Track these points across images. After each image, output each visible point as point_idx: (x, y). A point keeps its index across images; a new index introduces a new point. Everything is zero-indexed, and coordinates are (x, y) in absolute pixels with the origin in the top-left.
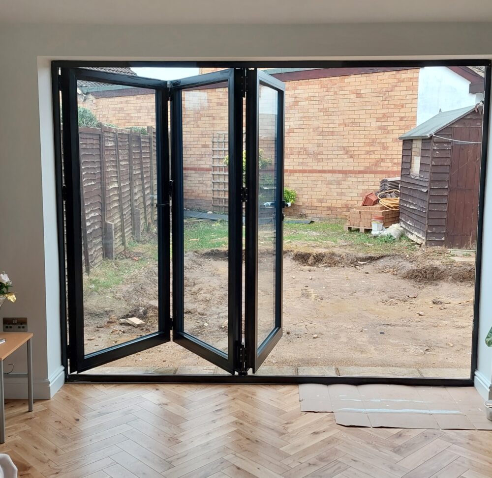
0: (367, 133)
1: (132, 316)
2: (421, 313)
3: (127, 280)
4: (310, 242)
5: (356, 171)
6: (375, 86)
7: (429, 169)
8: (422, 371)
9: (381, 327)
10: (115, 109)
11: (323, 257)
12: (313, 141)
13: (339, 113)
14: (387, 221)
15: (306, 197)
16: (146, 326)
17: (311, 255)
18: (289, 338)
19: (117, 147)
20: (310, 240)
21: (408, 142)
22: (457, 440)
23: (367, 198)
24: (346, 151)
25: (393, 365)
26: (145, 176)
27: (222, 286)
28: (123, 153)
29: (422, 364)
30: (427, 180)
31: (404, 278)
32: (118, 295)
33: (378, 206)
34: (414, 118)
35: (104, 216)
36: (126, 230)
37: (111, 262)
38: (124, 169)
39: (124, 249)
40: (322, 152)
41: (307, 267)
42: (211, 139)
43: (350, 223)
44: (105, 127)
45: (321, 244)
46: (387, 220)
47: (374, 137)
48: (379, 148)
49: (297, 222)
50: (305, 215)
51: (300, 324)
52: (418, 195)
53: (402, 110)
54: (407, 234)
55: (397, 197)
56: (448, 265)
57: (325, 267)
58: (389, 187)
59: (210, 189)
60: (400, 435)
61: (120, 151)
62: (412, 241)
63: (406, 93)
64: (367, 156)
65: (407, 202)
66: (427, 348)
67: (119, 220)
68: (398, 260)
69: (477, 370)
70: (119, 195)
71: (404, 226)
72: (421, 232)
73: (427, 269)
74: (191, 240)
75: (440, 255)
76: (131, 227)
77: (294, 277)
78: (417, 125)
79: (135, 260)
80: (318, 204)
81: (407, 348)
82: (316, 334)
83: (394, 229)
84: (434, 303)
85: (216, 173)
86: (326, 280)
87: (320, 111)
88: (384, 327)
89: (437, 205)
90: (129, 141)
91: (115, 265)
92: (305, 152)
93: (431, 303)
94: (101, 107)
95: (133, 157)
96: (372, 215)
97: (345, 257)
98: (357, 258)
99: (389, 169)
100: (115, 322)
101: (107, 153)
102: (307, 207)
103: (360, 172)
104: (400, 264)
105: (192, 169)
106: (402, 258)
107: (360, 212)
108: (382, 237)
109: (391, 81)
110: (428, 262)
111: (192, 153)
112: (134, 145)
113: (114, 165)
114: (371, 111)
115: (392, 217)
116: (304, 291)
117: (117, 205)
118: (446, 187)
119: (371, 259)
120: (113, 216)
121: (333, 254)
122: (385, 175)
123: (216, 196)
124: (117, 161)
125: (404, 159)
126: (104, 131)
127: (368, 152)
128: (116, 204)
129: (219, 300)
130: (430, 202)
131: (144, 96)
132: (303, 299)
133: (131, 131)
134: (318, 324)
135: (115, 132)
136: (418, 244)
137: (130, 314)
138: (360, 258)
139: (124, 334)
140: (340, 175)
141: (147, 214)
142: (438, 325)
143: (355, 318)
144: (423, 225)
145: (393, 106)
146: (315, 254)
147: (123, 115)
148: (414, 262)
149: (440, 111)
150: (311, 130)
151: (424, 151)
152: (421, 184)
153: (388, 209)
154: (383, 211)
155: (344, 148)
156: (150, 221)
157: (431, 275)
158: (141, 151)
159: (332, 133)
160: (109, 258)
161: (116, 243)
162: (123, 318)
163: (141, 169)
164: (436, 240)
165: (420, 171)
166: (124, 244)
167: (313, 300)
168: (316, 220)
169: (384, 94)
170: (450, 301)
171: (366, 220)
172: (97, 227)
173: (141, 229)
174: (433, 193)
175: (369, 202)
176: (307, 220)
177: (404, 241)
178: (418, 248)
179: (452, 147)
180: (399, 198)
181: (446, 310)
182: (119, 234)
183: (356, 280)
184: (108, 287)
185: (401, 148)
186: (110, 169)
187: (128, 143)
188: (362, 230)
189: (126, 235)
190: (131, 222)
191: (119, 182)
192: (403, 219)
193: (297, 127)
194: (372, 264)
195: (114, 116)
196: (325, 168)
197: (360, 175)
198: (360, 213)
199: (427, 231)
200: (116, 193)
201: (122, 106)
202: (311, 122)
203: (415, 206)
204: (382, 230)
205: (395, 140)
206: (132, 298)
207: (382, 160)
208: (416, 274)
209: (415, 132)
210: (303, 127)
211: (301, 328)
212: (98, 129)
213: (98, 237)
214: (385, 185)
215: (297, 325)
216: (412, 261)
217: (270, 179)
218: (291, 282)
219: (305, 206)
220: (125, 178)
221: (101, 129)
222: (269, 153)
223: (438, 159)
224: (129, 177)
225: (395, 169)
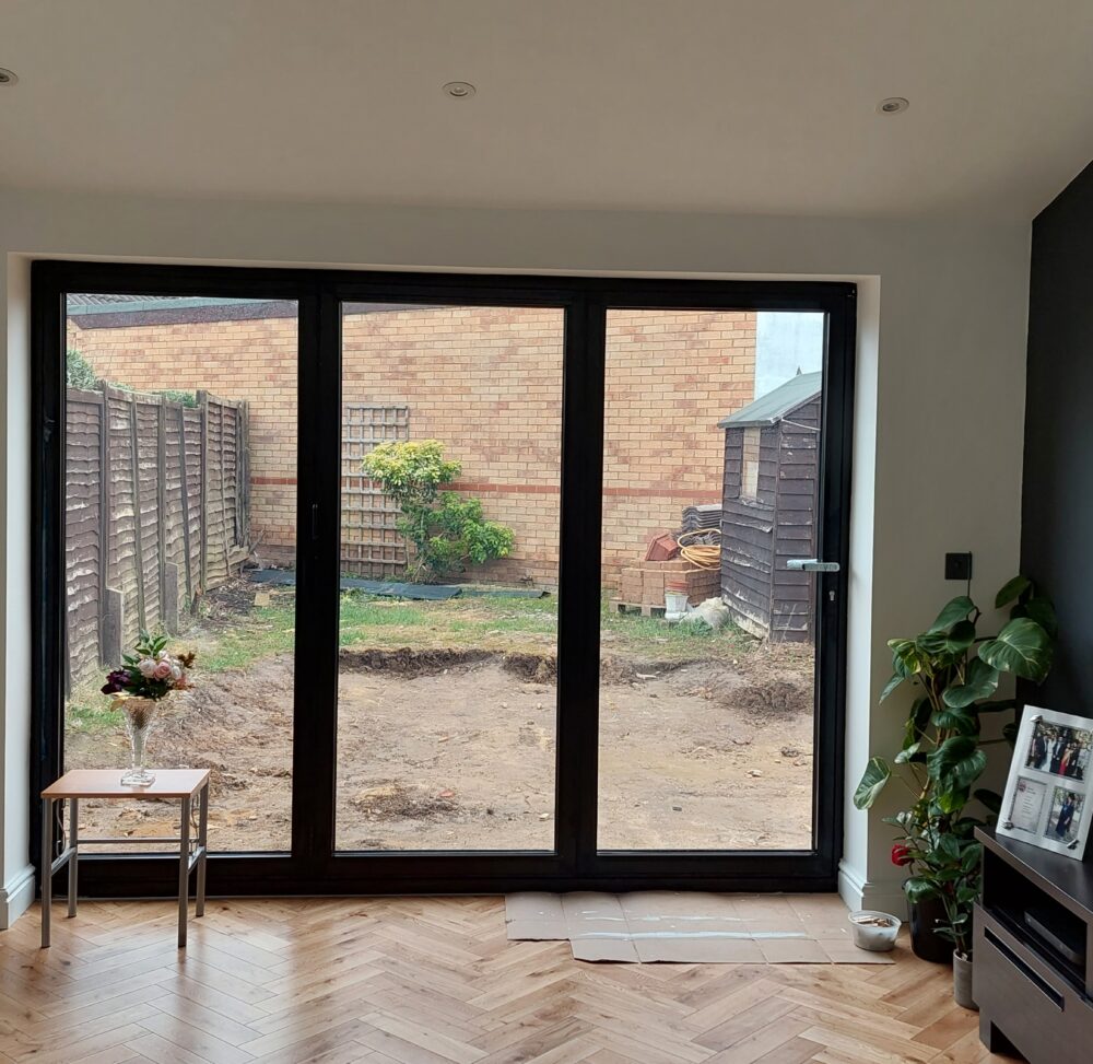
0: (656, 413)
2: (756, 772)
4: (541, 635)
5: (635, 490)
7: (773, 486)
9: (676, 798)
10: (125, 353)
12: (547, 429)
14: (696, 591)
15: (535, 542)
17: (540, 661)
18: (492, 822)
19: (134, 429)
20: (540, 630)
21: (734, 432)
23: (655, 546)
24: (615, 449)
26: (189, 495)
27: (355, 724)
28: (147, 445)
30: (771, 508)
31: (727, 705)
33: (677, 561)
34: (750, 386)
35: (104, 576)
36: (147, 609)
38: (147, 479)
41: (534, 686)
43: (623, 597)
44: (111, 390)
46: (695, 589)
47: (670, 421)
48: (680, 444)
49: (516, 595)
50: (531, 580)
51: (515, 795)
52: (755, 539)
53: (725, 369)
54: (735, 619)
55: (715, 543)
58: (698, 524)
60: (693, 975)
61: (140, 440)
62: (746, 632)
63: (733, 335)
64: (656, 460)
65: (735, 554)
66: (762, 835)
67: (134, 586)
68: (716, 670)
69: (843, 858)
70: (136, 533)
71: (729, 603)
72: (762, 613)
73: (772, 688)
75: (797, 660)
76: (157, 603)
77: (505, 705)
78: (756, 399)
80: (558, 558)
81: (724, 836)
82: (546, 812)
83: (710, 608)
84: (784, 754)
88: (681, 798)
90: (158, 420)
92: (531, 449)
93: (779, 754)
94: (94, 347)
95: (167, 454)
96: (667, 581)
97: (610, 664)
98: (633, 666)
99: (702, 487)
101: (114, 443)
102: (536, 564)
103: (643, 493)
104: (719, 678)
106: (725, 666)
107: (642, 572)
108: (685, 624)
110: (775, 674)
112: (168, 429)
113: (127, 469)
114: (664, 370)
115: (705, 584)
116: (525, 733)
117: (132, 553)
118: (808, 523)
119: (665, 669)
120: (121, 577)
122: (691, 499)
124: (134, 462)
125: (728, 466)
126: (110, 398)
127: (657, 453)
128: (129, 553)
129: (348, 752)
130: (778, 552)
131: (190, 325)
132: (524, 747)
133: (164, 399)
135: (130, 400)
136: (757, 639)
138: (641, 666)
139: (148, 819)
141: (192, 575)
143: (626, 783)
144: (765, 599)
145: (706, 361)
146: (549, 659)
147: (142, 366)
148: (746, 674)
149: (799, 371)
150: (544, 405)
151: (765, 452)
152: (760, 516)
153: (699, 568)
154: (689, 571)
155: (610, 443)
156: (199, 591)
157: (781, 699)
158: (183, 442)
161: (127, 634)
163: (183, 480)
164: (792, 629)
165: (759, 490)
167: (543, 750)
168: (554, 591)
169: (690, 337)
171: (654, 590)
172: (88, 599)
173: (179, 608)
174: (783, 535)
175: (659, 553)
176: (535, 590)
177: (730, 633)
178: (757, 646)
179: (819, 443)
180: (719, 546)
181: (805, 767)
182: (134, 616)
183: (632, 709)
184: (111, 724)
185: (723, 445)
186: (118, 478)
187: (156, 424)
188: (646, 608)
189: (148, 618)
190: (159, 591)
191: (136, 507)
192: (727, 588)
193: (515, 398)
194: (665, 679)
195: (122, 366)
197: (644, 499)
198: (642, 576)
199: (773, 610)
200: (129, 529)
201: (140, 346)
202: (543, 389)
203: (749, 562)
204: (686, 610)
205: (712, 429)
206: (161, 747)
207: (687, 469)
208: (751, 698)
209: (748, 414)
210: (528, 398)
211: (517, 801)
212: (96, 392)
213: (89, 621)
214: (692, 519)
215: (509, 796)
216: (743, 673)
217: (458, 503)
218: (501, 715)
219: (531, 562)
220: (148, 497)
221: (104, 395)
222: (457, 450)
223: (792, 468)
224: (156, 496)
225: (713, 486)
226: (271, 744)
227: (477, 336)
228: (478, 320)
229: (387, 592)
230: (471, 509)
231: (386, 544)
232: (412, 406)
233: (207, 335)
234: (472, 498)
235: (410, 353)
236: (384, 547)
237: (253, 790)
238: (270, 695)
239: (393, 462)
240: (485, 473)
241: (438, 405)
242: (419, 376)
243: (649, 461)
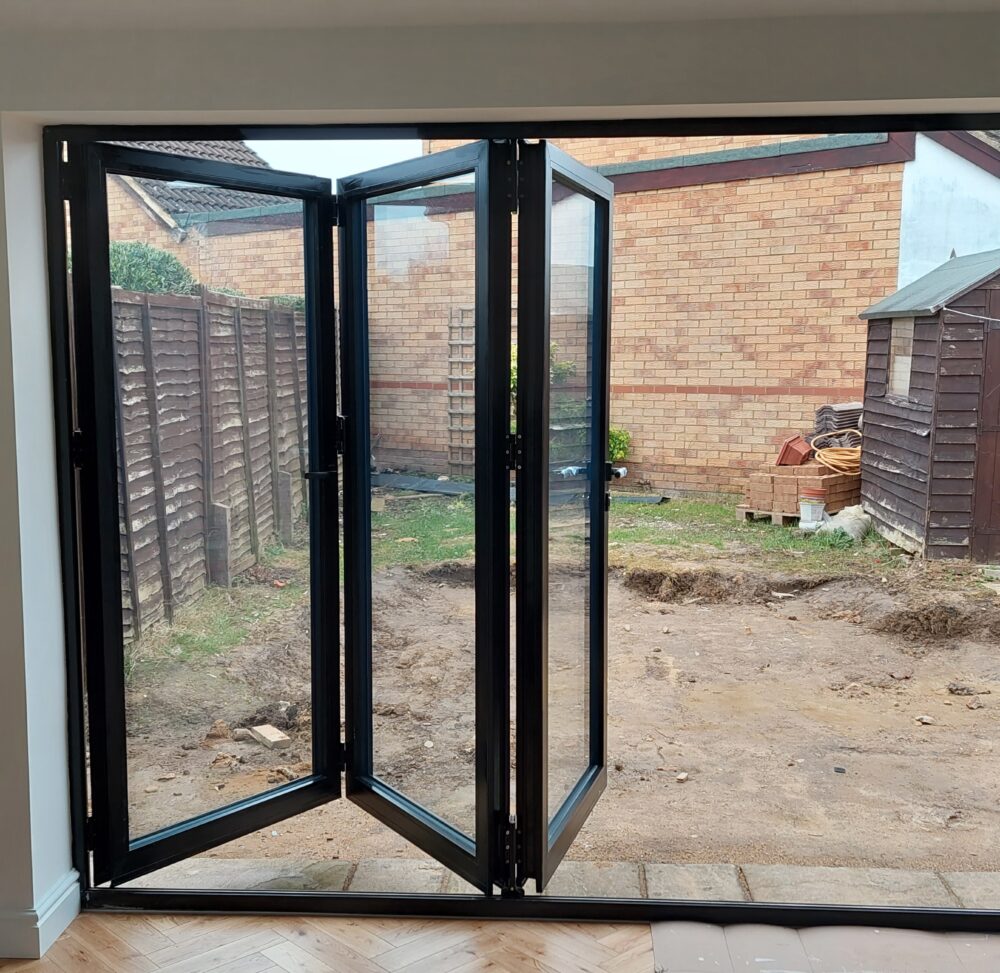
0: (786, 304)
1: (263, 722)
2: (927, 719)
3: (255, 634)
4: (663, 547)
5: (763, 388)
6: (804, 203)
7: (932, 384)
9: (836, 754)
10: (245, 260)
11: (693, 581)
12: (666, 324)
13: (725, 262)
14: (834, 498)
15: (652, 444)
16: (293, 747)
17: (665, 578)
18: (621, 780)
19: (238, 337)
20: (662, 541)
21: (879, 325)
23: (788, 448)
24: (739, 344)
26: (303, 401)
27: (467, 648)
28: (253, 354)
29: (945, 856)
30: (929, 409)
31: (879, 631)
32: (234, 671)
33: (812, 465)
34: (893, 272)
35: (208, 490)
36: (258, 522)
37: (222, 592)
38: (256, 387)
39: (254, 561)
40: (686, 346)
41: (658, 605)
42: (446, 322)
43: (751, 504)
44: (211, 294)
45: (686, 550)
46: (832, 496)
47: (801, 313)
48: (813, 338)
49: (633, 501)
50: (649, 484)
51: (647, 745)
52: (906, 442)
53: (864, 255)
54: (879, 530)
55: (853, 445)
56: (980, 601)
57: (698, 603)
58: (835, 425)
59: (442, 427)
62: (892, 545)
63: (874, 216)
64: (787, 355)
65: (879, 458)
66: (952, 813)
67: (244, 498)
68: (863, 589)
70: (244, 443)
71: (872, 511)
72: (915, 526)
73: (931, 612)
74: (400, 540)
75: (959, 579)
76: (271, 512)
77: (628, 627)
78: (899, 288)
79: (278, 586)
80: (678, 461)
81: (904, 812)
82: (684, 771)
83: (850, 518)
85: (457, 393)
86: (700, 635)
87: (684, 256)
88: (842, 755)
89: (950, 466)
90: (266, 326)
91: (233, 598)
92: (648, 347)
93: (945, 691)
95: (277, 360)
96: (800, 487)
97: (741, 582)
98: (768, 584)
99: (837, 384)
100: (224, 736)
101: (214, 351)
102: (653, 468)
103: (771, 391)
104: (868, 599)
105: (406, 385)
106: (872, 584)
107: (772, 478)
108: (823, 534)
110: (934, 595)
111: (407, 350)
112: (277, 335)
113: (232, 377)
114: (795, 258)
115: (844, 490)
116: (652, 663)
117: (240, 465)
118: (973, 425)
119: (801, 587)
120: (228, 490)
121: (715, 575)
122: (825, 397)
123: (456, 443)
124: (241, 369)
125: (871, 362)
126: (208, 303)
127: (787, 348)
128: (237, 464)
129: (459, 683)
130: (936, 458)
132: (651, 681)
133: (272, 303)
134: (687, 745)
135: (234, 305)
136: (907, 553)
137: (259, 717)
138: (776, 584)
139: (243, 767)
140: (727, 398)
142: (972, 751)
143: (773, 730)
144: (918, 510)
145: (843, 246)
146: (674, 576)
147: (262, 272)
148: (899, 595)
149: (953, 254)
150: (663, 300)
151: (920, 345)
152: (914, 417)
153: (835, 472)
154: (825, 477)
155: (735, 338)
157: (941, 625)
158: (294, 347)
159: (709, 306)
160: (219, 584)
161: (237, 549)
162: (242, 726)
163: (295, 386)
164: (951, 543)
165: (911, 388)
166: (254, 550)
167: (674, 684)
168: (673, 496)
169: (825, 221)
170: (989, 687)
171: (786, 497)
172: (191, 516)
173: (293, 517)
174: (942, 439)
175: (792, 456)
176: (654, 495)
178: (907, 562)
179: (986, 334)
180: (859, 448)
181: (982, 712)
182: (244, 529)
183: (770, 635)
184: (212, 650)
185: (865, 338)
186: (222, 388)
187: (264, 329)
189: (259, 530)
190: (271, 501)
191: (243, 417)
192: (869, 496)
193: (632, 293)
194: (804, 598)
195: (243, 273)
196: (692, 382)
197: (772, 398)
198: (773, 482)
199: (928, 523)
200: (238, 439)
201: (258, 251)
202: (662, 283)
203: (898, 468)
204: (823, 519)
205: (849, 320)
206: (263, 678)
207: (820, 365)
208: (907, 623)
209: (897, 303)
210: (646, 292)
211: (648, 754)
212: (193, 297)
213: (194, 538)
214: (827, 419)
215: (639, 746)
216: (895, 593)
218: (623, 640)
219: (647, 466)
220: (257, 405)
221: (202, 300)
223: (955, 363)
224: (266, 404)
225: (849, 383)
238: (380, 613)
243: (778, 357)
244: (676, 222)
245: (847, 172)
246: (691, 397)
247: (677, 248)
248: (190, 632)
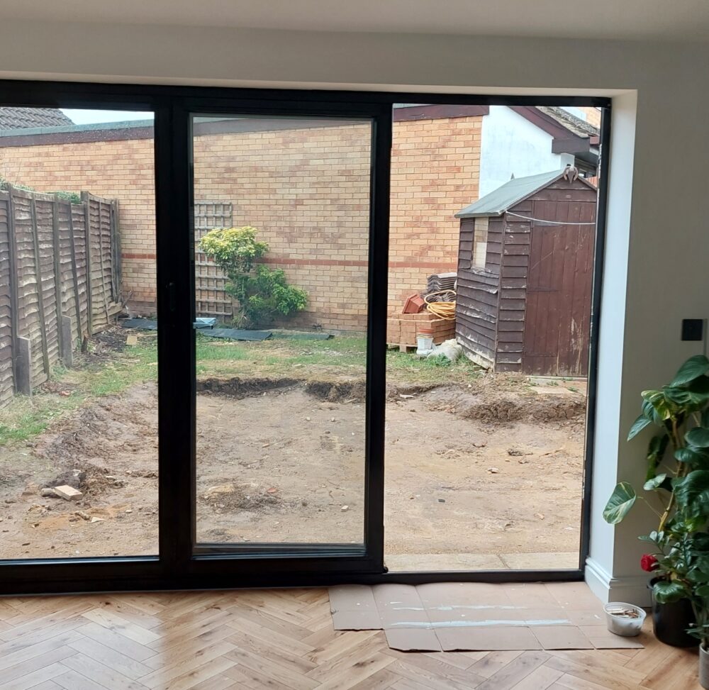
0: (409, 207)
1: (62, 483)
2: (494, 470)
3: (52, 426)
4: (331, 367)
6: (420, 140)
7: (499, 260)
8: (506, 558)
9: (439, 491)
10: (29, 165)
11: (350, 388)
12: (331, 219)
14: (439, 335)
15: (323, 300)
16: (84, 499)
17: (332, 386)
18: (306, 512)
19: (34, 221)
20: (330, 363)
21: (467, 222)
22: (569, 666)
23: (410, 302)
25: (462, 549)
26: (78, 267)
28: (44, 232)
29: (503, 546)
30: (497, 277)
31: (466, 418)
32: (39, 451)
33: (425, 313)
34: (475, 188)
35: (15, 328)
36: (49, 350)
37: (26, 399)
38: (46, 256)
39: (46, 378)
40: (344, 234)
41: (327, 404)
44: (15, 190)
45: (346, 369)
46: (438, 333)
47: (418, 213)
48: (425, 230)
49: (311, 338)
50: (320, 326)
51: (322, 490)
52: (484, 298)
53: (458, 175)
54: (467, 355)
55: (452, 300)
56: (528, 398)
57: (353, 403)
58: (438, 287)
60: (486, 663)
61: (38, 227)
62: (475, 364)
63: (464, 150)
64: (409, 241)
65: (467, 309)
66: (508, 522)
67: (39, 334)
68: (457, 392)
69: (590, 556)
70: (39, 295)
71: (462, 343)
72: (489, 351)
73: (498, 405)
74: (151, 364)
75: (515, 385)
76: (57, 345)
77: (308, 419)
78: (480, 198)
79: (65, 395)
80: (339, 311)
81: (480, 523)
82: (346, 505)
83: (449, 347)
84: (510, 454)
86: (355, 422)
87: (342, 173)
88: (443, 492)
89: (510, 313)
90: (52, 213)
91: (34, 403)
92: (319, 234)
93: (506, 454)
94: (8, 160)
95: (60, 237)
96: (418, 328)
98: (398, 390)
99: (441, 261)
100: (35, 493)
101: (18, 230)
102: (323, 315)
103: (399, 265)
104: (460, 398)
106: (462, 389)
107: (400, 321)
108: (432, 358)
109: (442, 133)
110: (500, 395)
112: (60, 220)
113: (29, 249)
114: (414, 177)
115: (445, 329)
116: (325, 440)
117: (36, 311)
118: (524, 287)
119: (418, 391)
120: (28, 328)
122: (434, 269)
124: (35, 243)
125: (462, 246)
126: (14, 196)
127: (409, 236)
128: (34, 310)
130: (501, 308)
131: (75, 145)
132: (324, 451)
134: (347, 489)
135: (30, 198)
136: (484, 369)
137: (59, 480)
138: (403, 389)
139: (50, 513)
141: (81, 324)
142: (521, 487)
143: (401, 479)
144: (491, 341)
145: (445, 169)
146: (338, 385)
147: (43, 174)
148: (479, 395)
149: (513, 177)
150: (328, 202)
151: (492, 235)
152: (488, 282)
153: (440, 318)
154: (433, 321)
156: (86, 335)
157: (504, 413)
158: (71, 228)
160: (24, 394)
161: (35, 369)
162: (48, 487)
163: (73, 256)
164: (510, 362)
165: (487, 263)
166: (46, 370)
167: (339, 453)
168: (337, 334)
169: (433, 152)
170: (532, 451)
171: (409, 334)
172: (3, 345)
173: (72, 347)
174: (505, 295)
175: (412, 308)
176: (324, 334)
177: (463, 364)
178: (484, 374)
179: (532, 229)
180: (454, 302)
181: (527, 465)
182: (39, 355)
183: (399, 421)
184: (22, 438)
185: (458, 230)
186: (23, 256)
187: (51, 215)
188: (403, 348)
189: (50, 356)
190: (57, 336)
191: (37, 276)
192: (460, 333)
193: (308, 197)
194: (420, 398)
195: (28, 174)
196: (349, 258)
197: (400, 269)
198: (400, 324)
199: (497, 349)
200: (34, 292)
201: (40, 160)
202: (327, 191)
203: (478, 314)
204: (432, 348)
205: (448, 219)
206: (60, 456)
207: (430, 248)
208: (483, 412)
209: (477, 209)
210: (317, 196)
211: (323, 495)
212: (3, 192)
213: (6, 361)
214: (435, 283)
215: (318, 491)
216: (477, 394)
217: (269, 272)
218: (305, 427)
219: (319, 314)
220: (47, 269)
221: (10, 194)
222: (266, 234)
223: (513, 247)
224: (53, 268)
225: (448, 260)
226: (141, 451)
227: (280, 152)
228: (281, 140)
229: (220, 335)
230: (278, 276)
231: (218, 301)
232: (234, 202)
233: (88, 152)
234: (278, 269)
235: (232, 165)
236: (216, 303)
237: (128, 488)
238: (140, 412)
239: (222, 243)
240: (288, 251)
241: (253, 202)
242: (239, 181)
243: (404, 242)
244: (336, 150)
245: (447, 121)
246: (348, 268)
247: (338, 167)
248: (6, 425)
